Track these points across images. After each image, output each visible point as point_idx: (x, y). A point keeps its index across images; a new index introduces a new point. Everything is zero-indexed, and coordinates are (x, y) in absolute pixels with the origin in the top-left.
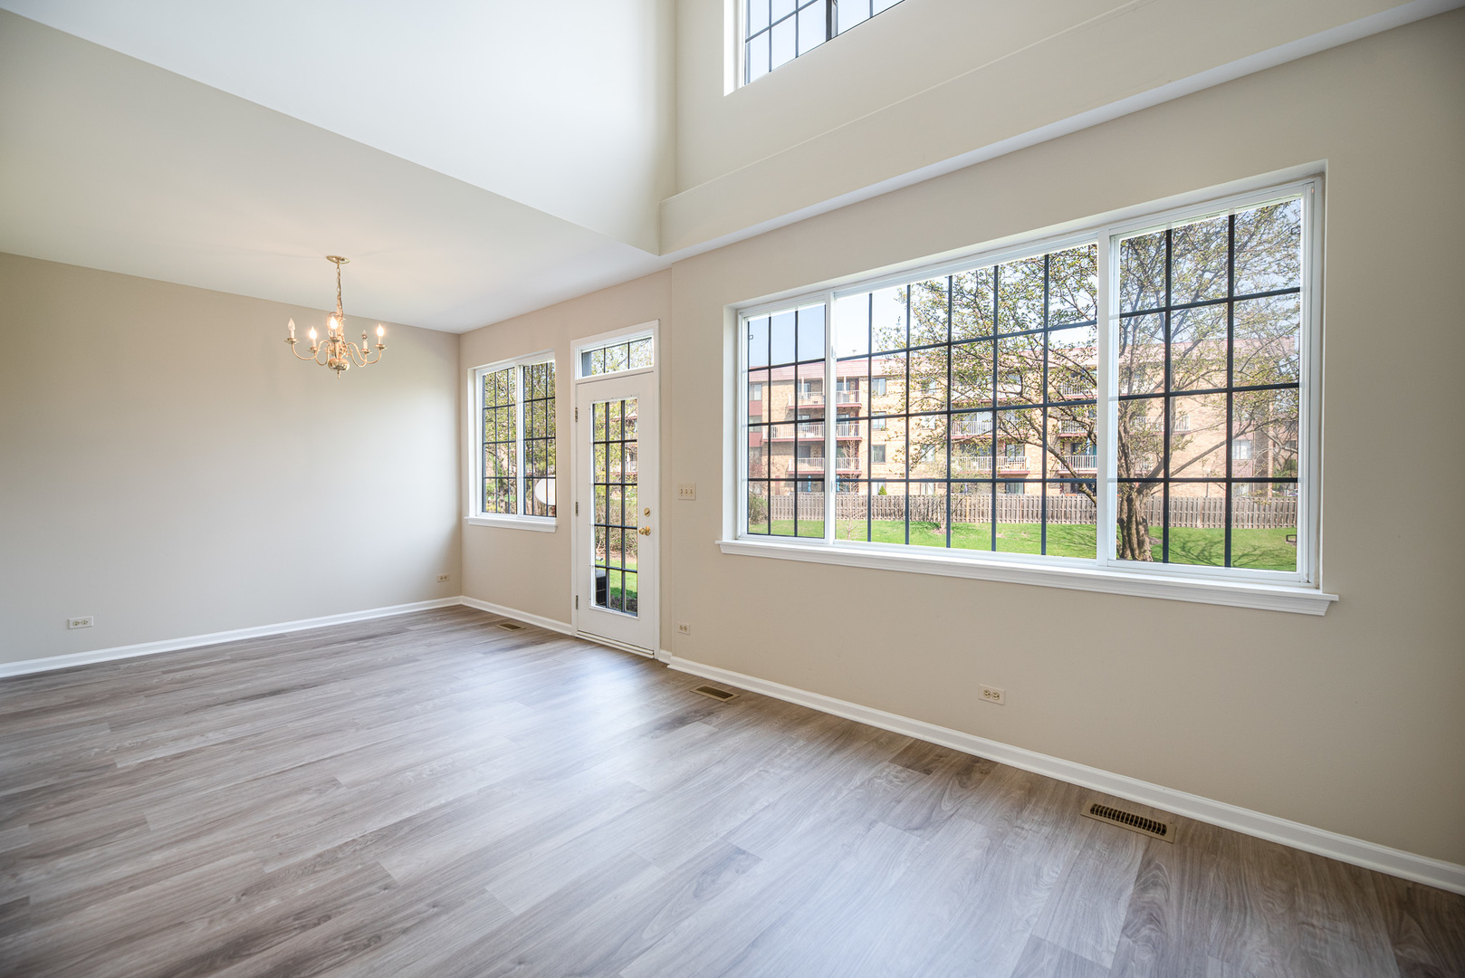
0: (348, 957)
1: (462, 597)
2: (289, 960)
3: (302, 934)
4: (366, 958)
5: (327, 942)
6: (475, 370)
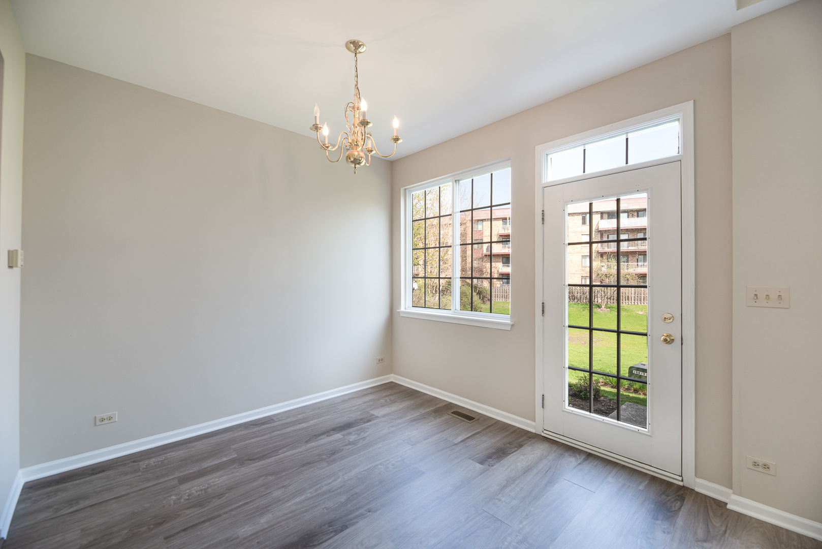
1: (392, 375)
6: (405, 189)
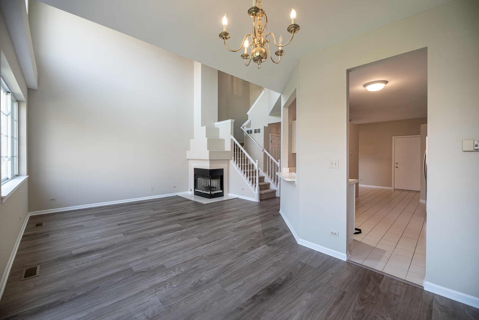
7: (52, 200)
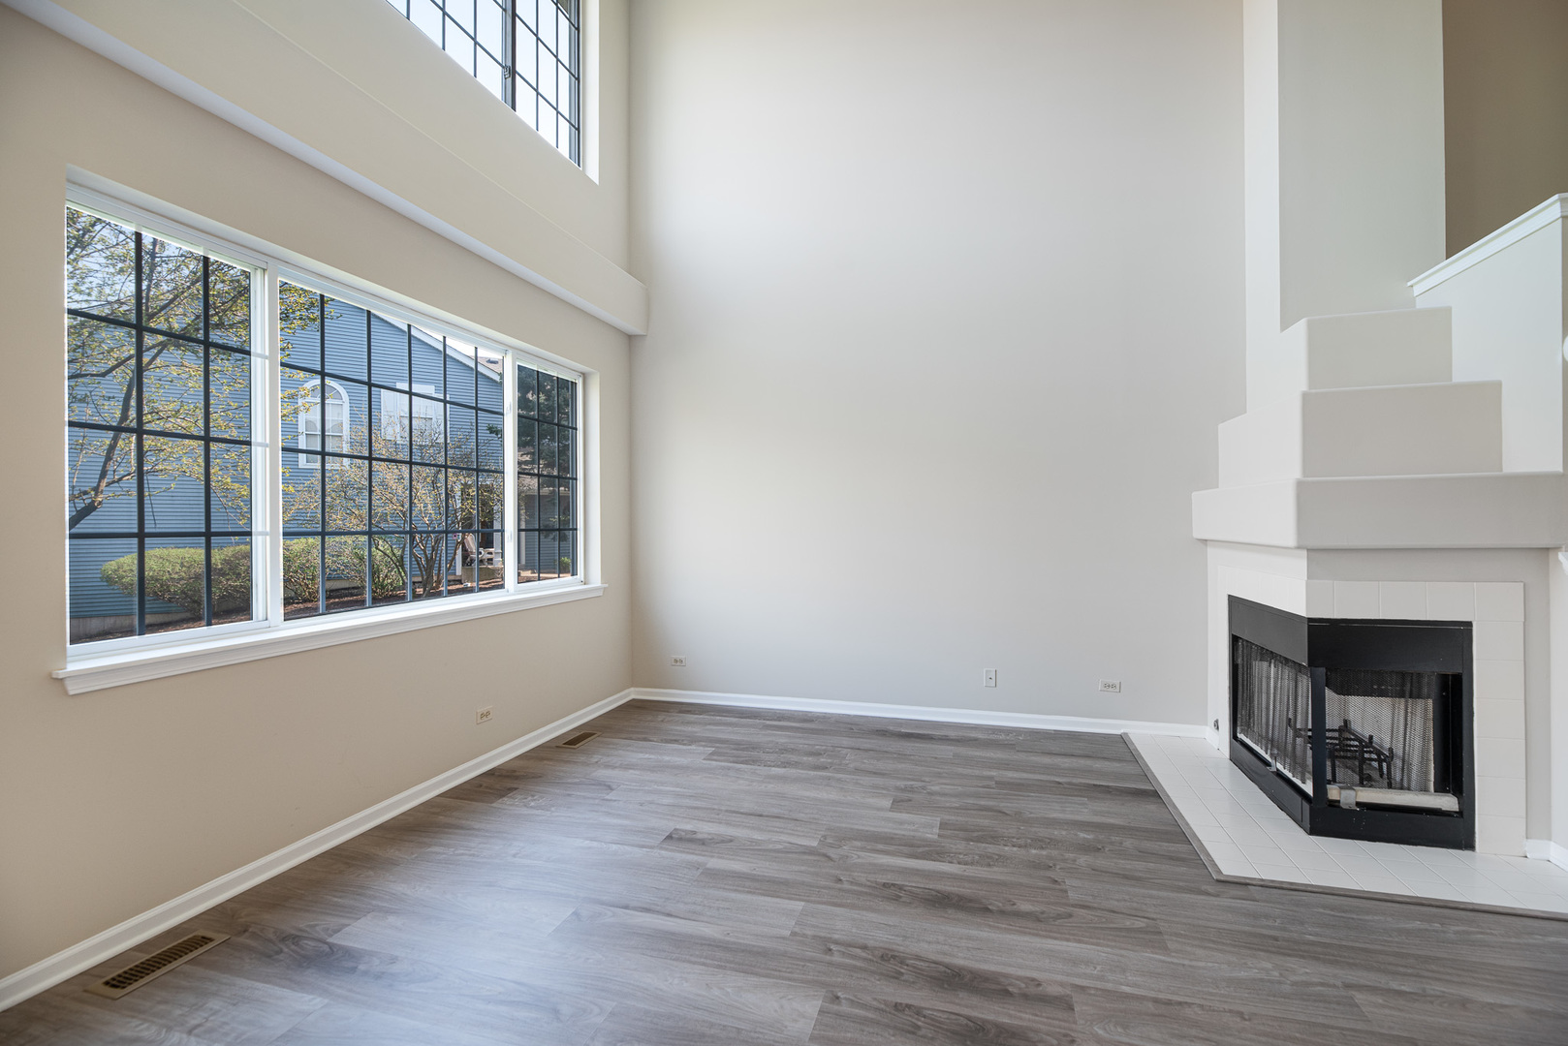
0: (910, 959)
2: (946, 989)
3: (923, 1005)
4: (902, 949)
5: (913, 983)
7: (676, 661)
